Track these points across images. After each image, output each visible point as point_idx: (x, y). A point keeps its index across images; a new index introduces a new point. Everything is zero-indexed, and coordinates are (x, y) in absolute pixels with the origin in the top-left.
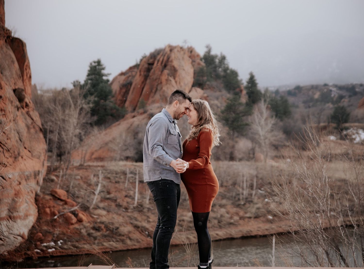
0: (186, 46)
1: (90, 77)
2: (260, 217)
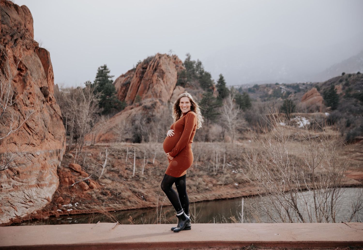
0: (171, 55)
1: (98, 79)
2: (229, 184)
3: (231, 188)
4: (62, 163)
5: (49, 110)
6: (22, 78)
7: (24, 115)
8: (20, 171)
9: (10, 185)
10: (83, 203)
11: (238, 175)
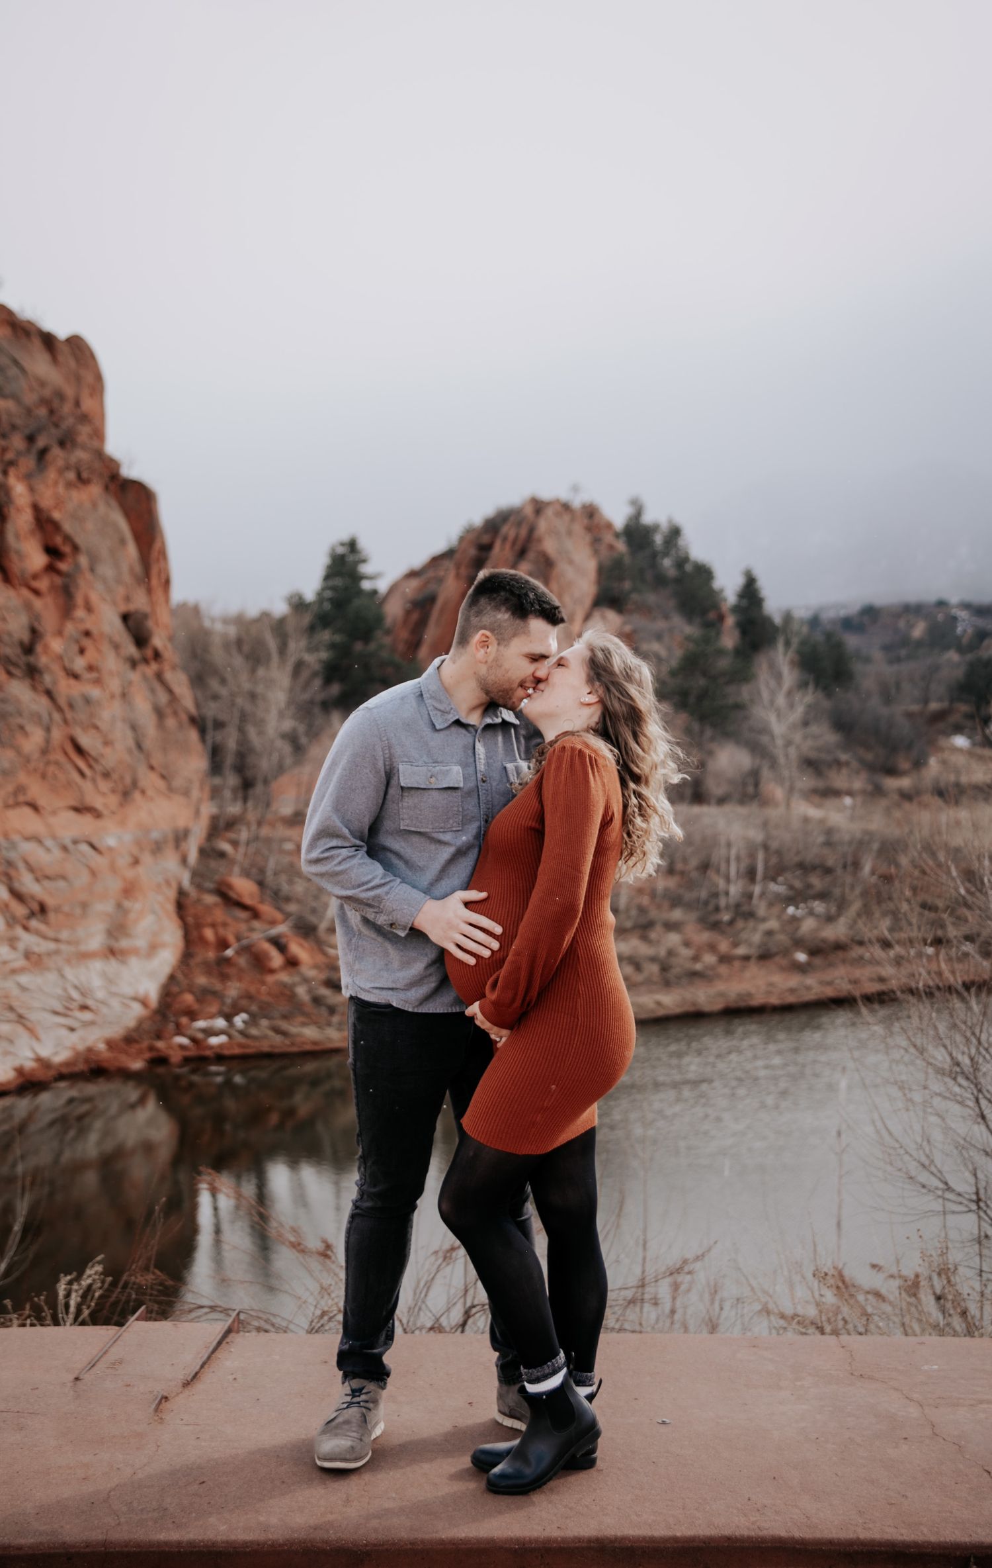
0: (577, 502)
1: (331, 583)
2: (776, 954)
3: (783, 969)
4: (195, 874)
5: (153, 691)
6: (58, 580)
7: (65, 708)
8: (50, 902)
9: (14, 948)
10: (266, 1017)
11: (808, 925)
